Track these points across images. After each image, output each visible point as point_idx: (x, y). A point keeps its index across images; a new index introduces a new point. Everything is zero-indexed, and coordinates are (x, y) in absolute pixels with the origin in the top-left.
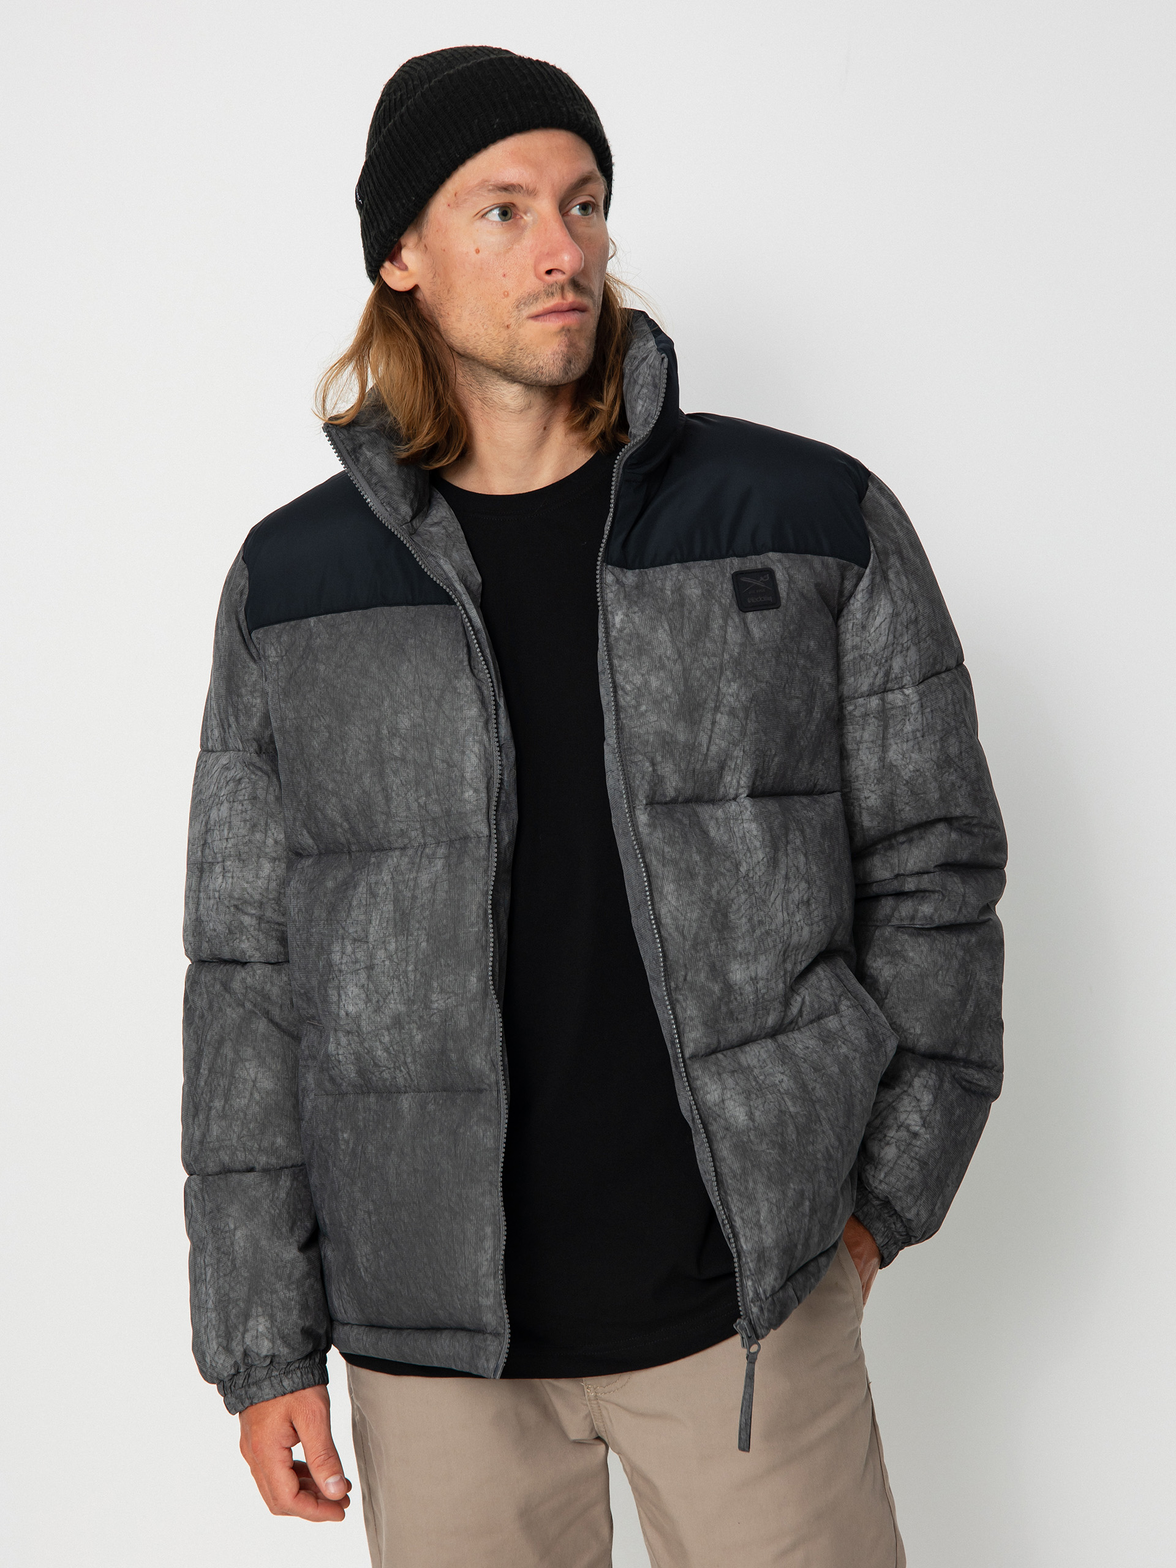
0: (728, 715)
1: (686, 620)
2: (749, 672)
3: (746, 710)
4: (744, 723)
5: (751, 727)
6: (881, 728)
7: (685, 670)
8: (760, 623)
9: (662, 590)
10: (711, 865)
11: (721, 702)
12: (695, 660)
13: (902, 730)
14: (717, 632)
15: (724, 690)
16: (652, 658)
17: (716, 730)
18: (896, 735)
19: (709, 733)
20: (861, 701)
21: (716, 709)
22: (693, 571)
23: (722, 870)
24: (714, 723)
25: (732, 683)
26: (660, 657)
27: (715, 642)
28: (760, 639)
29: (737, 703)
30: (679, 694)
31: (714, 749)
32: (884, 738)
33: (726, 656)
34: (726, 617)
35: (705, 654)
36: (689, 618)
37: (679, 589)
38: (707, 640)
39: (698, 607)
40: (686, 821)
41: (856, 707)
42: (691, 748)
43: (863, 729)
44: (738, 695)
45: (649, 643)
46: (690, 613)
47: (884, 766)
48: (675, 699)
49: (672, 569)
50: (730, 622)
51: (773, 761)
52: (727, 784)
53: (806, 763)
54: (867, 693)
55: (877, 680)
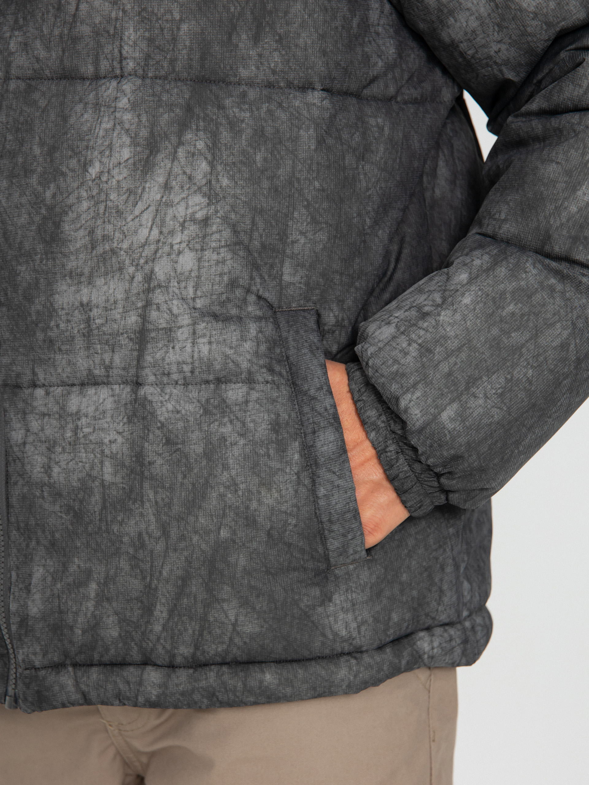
10: (52, 161)
31: (83, 7)
42: (59, 7)
51: (179, 29)
52: (109, 56)
53: (244, 36)
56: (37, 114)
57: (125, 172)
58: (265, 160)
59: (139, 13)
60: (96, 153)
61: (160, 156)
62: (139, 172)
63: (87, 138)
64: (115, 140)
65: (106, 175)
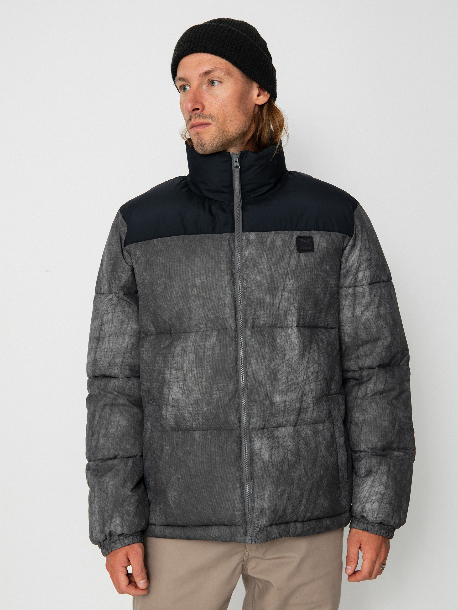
0: (288, 292)
1: (274, 255)
2: (298, 276)
3: (296, 291)
4: (295, 296)
5: (298, 298)
6: (353, 301)
7: (272, 274)
8: (305, 257)
9: (266, 242)
11: (286, 287)
12: (276, 270)
13: (361, 302)
14: (286, 260)
15: (287, 283)
16: (259, 269)
17: (283, 298)
18: (359, 304)
19: (280, 299)
20: (345, 289)
21: (284, 290)
22: (280, 235)
24: (282, 295)
25: (291, 280)
26: (262, 269)
27: (285, 264)
28: (305, 263)
29: (292, 288)
30: (268, 284)
31: (281, 305)
32: (354, 305)
33: (289, 269)
34: (291, 254)
35: (280, 268)
36: (275, 254)
37: (273, 242)
38: (282, 263)
39: (280, 250)
40: (267, 335)
41: (343, 291)
42: (272, 305)
43: (346, 300)
44: (293, 285)
45: (258, 263)
46: (276, 252)
47: (354, 316)
48: (266, 285)
49: (272, 234)
50: (292, 256)
51: (308, 312)
52: (288, 321)
53: (323, 314)
54: (348, 286)
55: (352, 281)
56: (266, 339)
57: (297, 358)
60: (287, 352)
61: (306, 352)
62: (301, 358)
63: (284, 347)
64: (293, 347)
65: (291, 359)
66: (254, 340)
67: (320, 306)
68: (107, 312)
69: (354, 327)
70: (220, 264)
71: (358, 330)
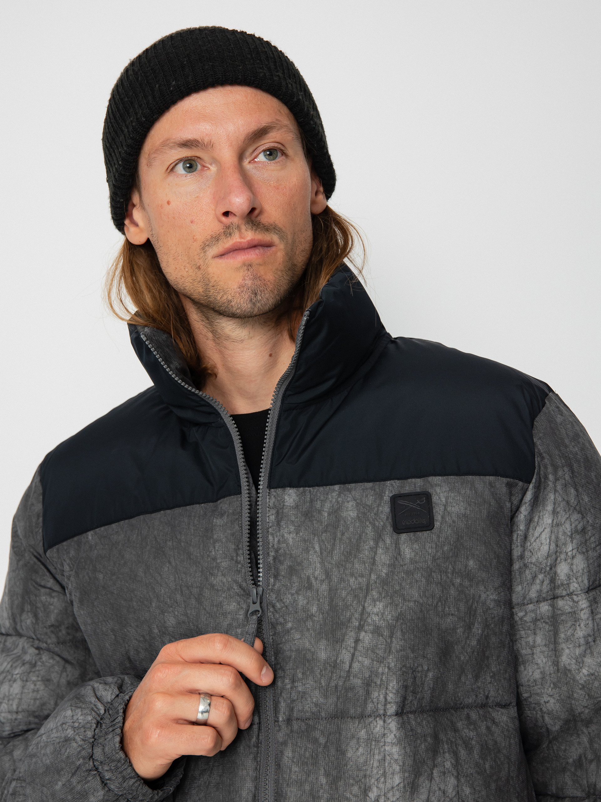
0: (372, 633)
1: (338, 542)
2: (396, 592)
3: (392, 629)
4: (389, 641)
5: (396, 644)
6: (551, 633)
7: (332, 591)
8: (413, 544)
9: (320, 512)
10: (337, 789)
11: (365, 621)
12: (342, 580)
13: (573, 635)
14: (367, 553)
15: (369, 609)
16: (301, 578)
17: (360, 647)
18: (567, 640)
19: (352, 650)
20: (531, 607)
21: (360, 628)
22: (353, 493)
23: (348, 795)
24: (357, 641)
25: (378, 603)
26: (308, 578)
27: (364, 563)
28: (411, 559)
29: (382, 621)
30: (323, 614)
31: (356, 665)
32: (556, 643)
33: (373, 577)
34: (378, 538)
35: (352, 575)
36: (341, 540)
37: (336, 512)
38: (356, 561)
39: (351, 529)
40: (322, 740)
41: (526, 613)
42: (335, 665)
43: (535, 634)
44: (383, 614)
45: (300, 564)
46: (343, 534)
47: (558, 670)
48: (319, 618)
49: (334, 491)
50: (381, 544)
51: (426, 676)
52: (375, 700)
53: (470, 676)
54: (536, 600)
55: (544, 586)
56: (320, 750)
57: (398, 794)
58: (491, 767)
59: (401, 669)
60: (373, 780)
61: (421, 779)
62: (408, 793)
63: (364, 768)
64: (387, 769)
65: (383, 797)
66: (290, 755)
67: (459, 659)
68: (9, 677)
69: (562, 697)
70: (212, 574)
71: (573, 702)
